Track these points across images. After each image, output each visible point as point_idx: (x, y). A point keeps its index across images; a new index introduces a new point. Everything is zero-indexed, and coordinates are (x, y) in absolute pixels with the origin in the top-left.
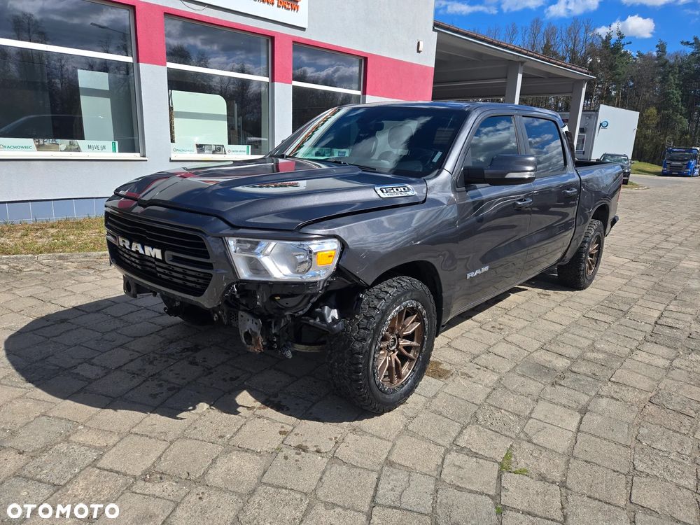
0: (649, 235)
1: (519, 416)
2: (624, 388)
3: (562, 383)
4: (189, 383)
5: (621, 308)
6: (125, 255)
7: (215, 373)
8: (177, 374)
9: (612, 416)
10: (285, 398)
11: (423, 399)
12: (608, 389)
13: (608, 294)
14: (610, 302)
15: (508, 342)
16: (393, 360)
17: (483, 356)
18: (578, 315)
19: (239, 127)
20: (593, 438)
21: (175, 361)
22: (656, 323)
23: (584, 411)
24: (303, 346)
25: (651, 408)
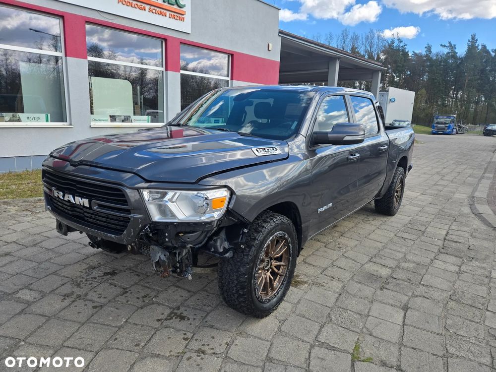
0: (430, 176)
1: (360, 315)
2: (431, 289)
3: (388, 287)
4: (109, 301)
5: (420, 229)
6: (59, 204)
7: (129, 292)
8: (99, 294)
9: (426, 311)
10: (186, 310)
11: (290, 305)
12: (420, 290)
13: (409, 218)
14: (412, 224)
15: (346, 257)
16: (268, 277)
17: (329, 269)
18: (392, 235)
19: (141, 102)
20: (415, 329)
21: (98, 284)
22: (445, 239)
23: (406, 308)
24: (199, 268)
25: (452, 304)
